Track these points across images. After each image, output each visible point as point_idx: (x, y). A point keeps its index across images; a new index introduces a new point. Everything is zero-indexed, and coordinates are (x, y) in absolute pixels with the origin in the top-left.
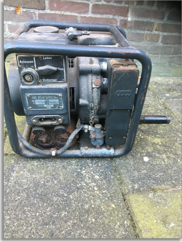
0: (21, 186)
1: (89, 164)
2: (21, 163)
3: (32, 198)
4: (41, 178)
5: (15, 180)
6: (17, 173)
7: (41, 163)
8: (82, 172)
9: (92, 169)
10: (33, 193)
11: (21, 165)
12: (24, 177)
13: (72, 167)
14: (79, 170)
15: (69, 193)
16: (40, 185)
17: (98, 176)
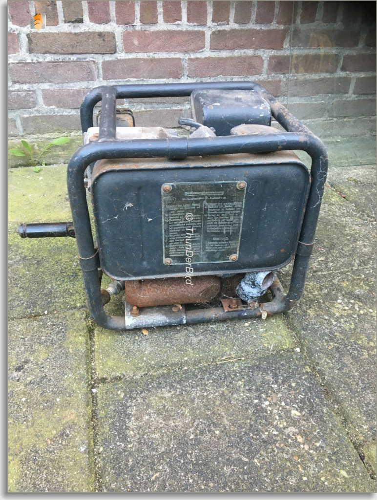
0: (153, 449)
1: (273, 386)
2: (138, 396)
3: (182, 474)
4: (186, 426)
5: (138, 436)
6: (137, 419)
7: (178, 393)
8: (263, 406)
9: (280, 395)
10: (180, 462)
11: (139, 401)
12: (153, 428)
13: (241, 396)
14: (256, 401)
15: (251, 454)
16: (190, 443)
17: (297, 410)
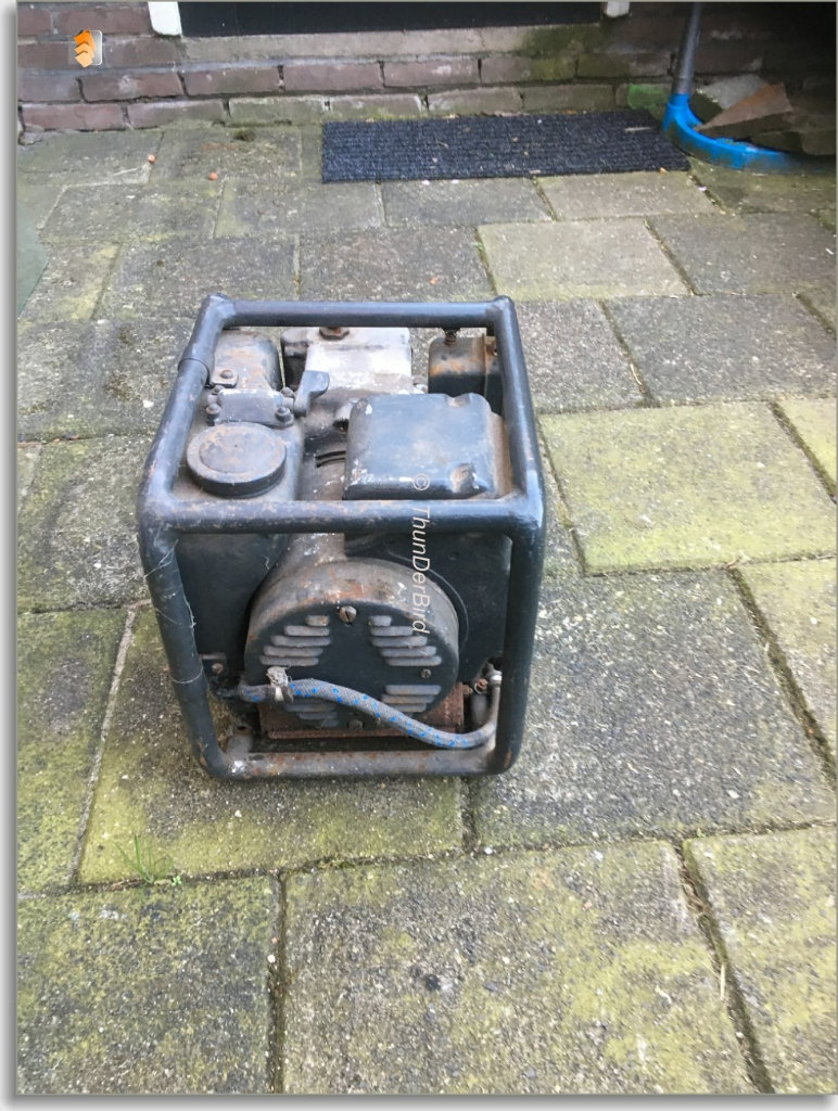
3: (627, 739)
6: (546, 788)
12: (562, 768)
16: (584, 727)
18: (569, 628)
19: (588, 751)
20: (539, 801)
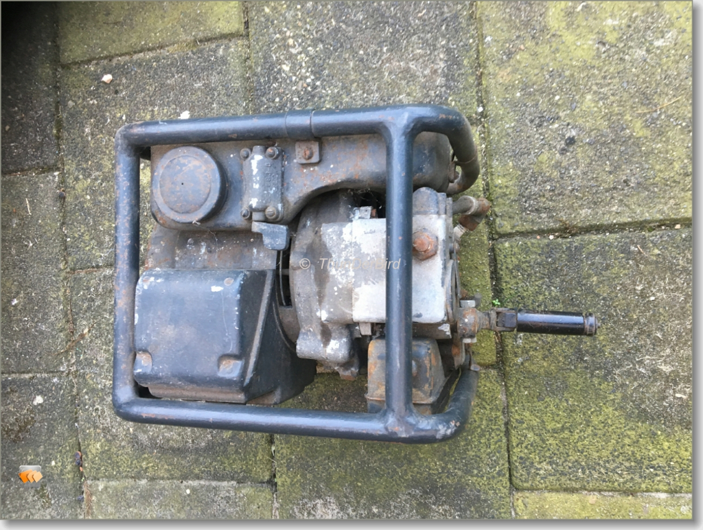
1: (297, 99)
6: (436, 71)
8: (312, 77)
9: (294, 88)
10: (399, 26)
16: (388, 43)
18: (300, 49)
19: (407, 42)
20: (446, 76)
